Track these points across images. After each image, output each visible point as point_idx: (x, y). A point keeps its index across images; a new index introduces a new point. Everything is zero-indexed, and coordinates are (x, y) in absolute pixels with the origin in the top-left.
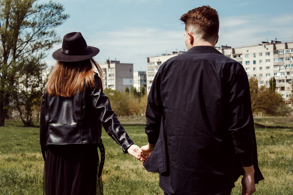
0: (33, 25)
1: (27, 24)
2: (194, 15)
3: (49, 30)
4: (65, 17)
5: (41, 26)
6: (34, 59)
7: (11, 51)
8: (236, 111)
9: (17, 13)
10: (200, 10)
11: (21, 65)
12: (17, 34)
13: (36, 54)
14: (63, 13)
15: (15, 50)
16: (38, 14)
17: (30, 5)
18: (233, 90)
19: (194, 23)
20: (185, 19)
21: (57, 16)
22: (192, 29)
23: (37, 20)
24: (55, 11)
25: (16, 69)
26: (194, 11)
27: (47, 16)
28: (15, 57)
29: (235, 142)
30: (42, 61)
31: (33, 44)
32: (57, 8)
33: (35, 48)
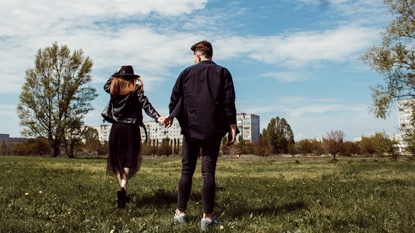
0: (78, 99)
1: (74, 98)
2: (199, 46)
3: (87, 102)
4: (96, 96)
5: (82, 100)
6: (77, 118)
7: (64, 114)
8: (227, 92)
9: (69, 92)
10: (203, 42)
11: (69, 122)
12: (68, 103)
13: (78, 116)
14: (96, 93)
15: (66, 113)
16: (81, 93)
17: (77, 88)
18: (226, 82)
19: (200, 50)
20: (194, 49)
21: (92, 94)
22: (198, 53)
23: (80, 97)
24: (91, 92)
25: (66, 124)
26: (199, 43)
27: (86, 94)
28: (66, 117)
29: (226, 109)
30: (81, 120)
31: (77, 110)
32: (92, 90)
33: (78, 112)
